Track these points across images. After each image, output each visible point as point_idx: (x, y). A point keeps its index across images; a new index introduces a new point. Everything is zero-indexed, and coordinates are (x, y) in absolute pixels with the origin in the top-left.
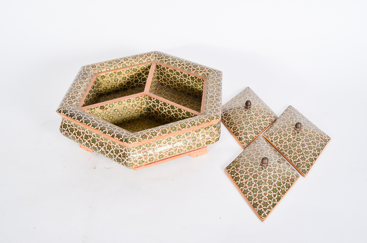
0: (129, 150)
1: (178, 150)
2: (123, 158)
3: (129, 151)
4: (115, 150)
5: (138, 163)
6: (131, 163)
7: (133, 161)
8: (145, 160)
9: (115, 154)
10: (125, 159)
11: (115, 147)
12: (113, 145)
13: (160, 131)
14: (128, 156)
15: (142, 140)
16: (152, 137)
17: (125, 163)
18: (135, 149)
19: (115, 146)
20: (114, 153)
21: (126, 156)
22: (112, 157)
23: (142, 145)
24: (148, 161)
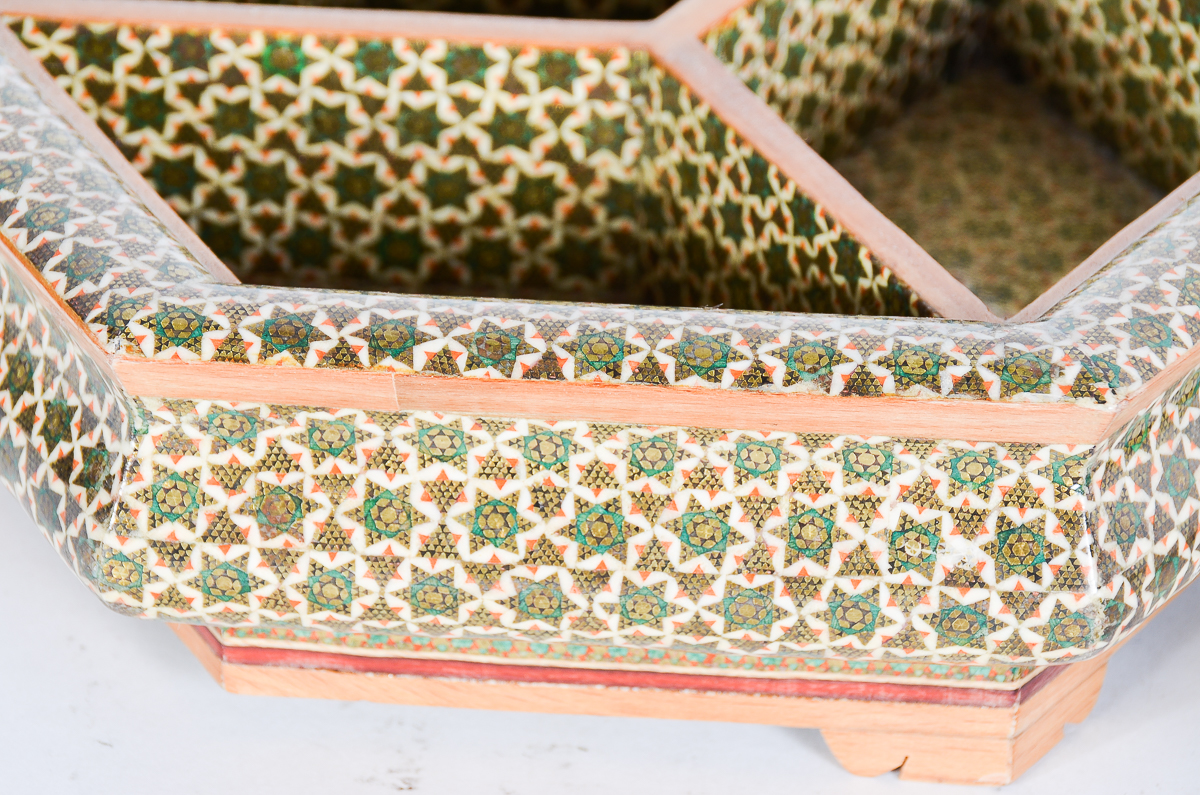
0: (138, 425)
1: (615, 582)
2: (78, 491)
3: (133, 434)
4: (48, 404)
5: (189, 575)
6: (123, 558)
7: (143, 544)
8: (266, 574)
9: (38, 441)
10: (90, 498)
11: (57, 381)
12: (53, 353)
13: (459, 331)
14: (116, 481)
15: (253, 353)
16: (364, 356)
17: (84, 546)
18: (192, 432)
19: (63, 366)
20: (37, 427)
21: (103, 478)
22: (14, 463)
23: (265, 413)
24: (293, 595)
